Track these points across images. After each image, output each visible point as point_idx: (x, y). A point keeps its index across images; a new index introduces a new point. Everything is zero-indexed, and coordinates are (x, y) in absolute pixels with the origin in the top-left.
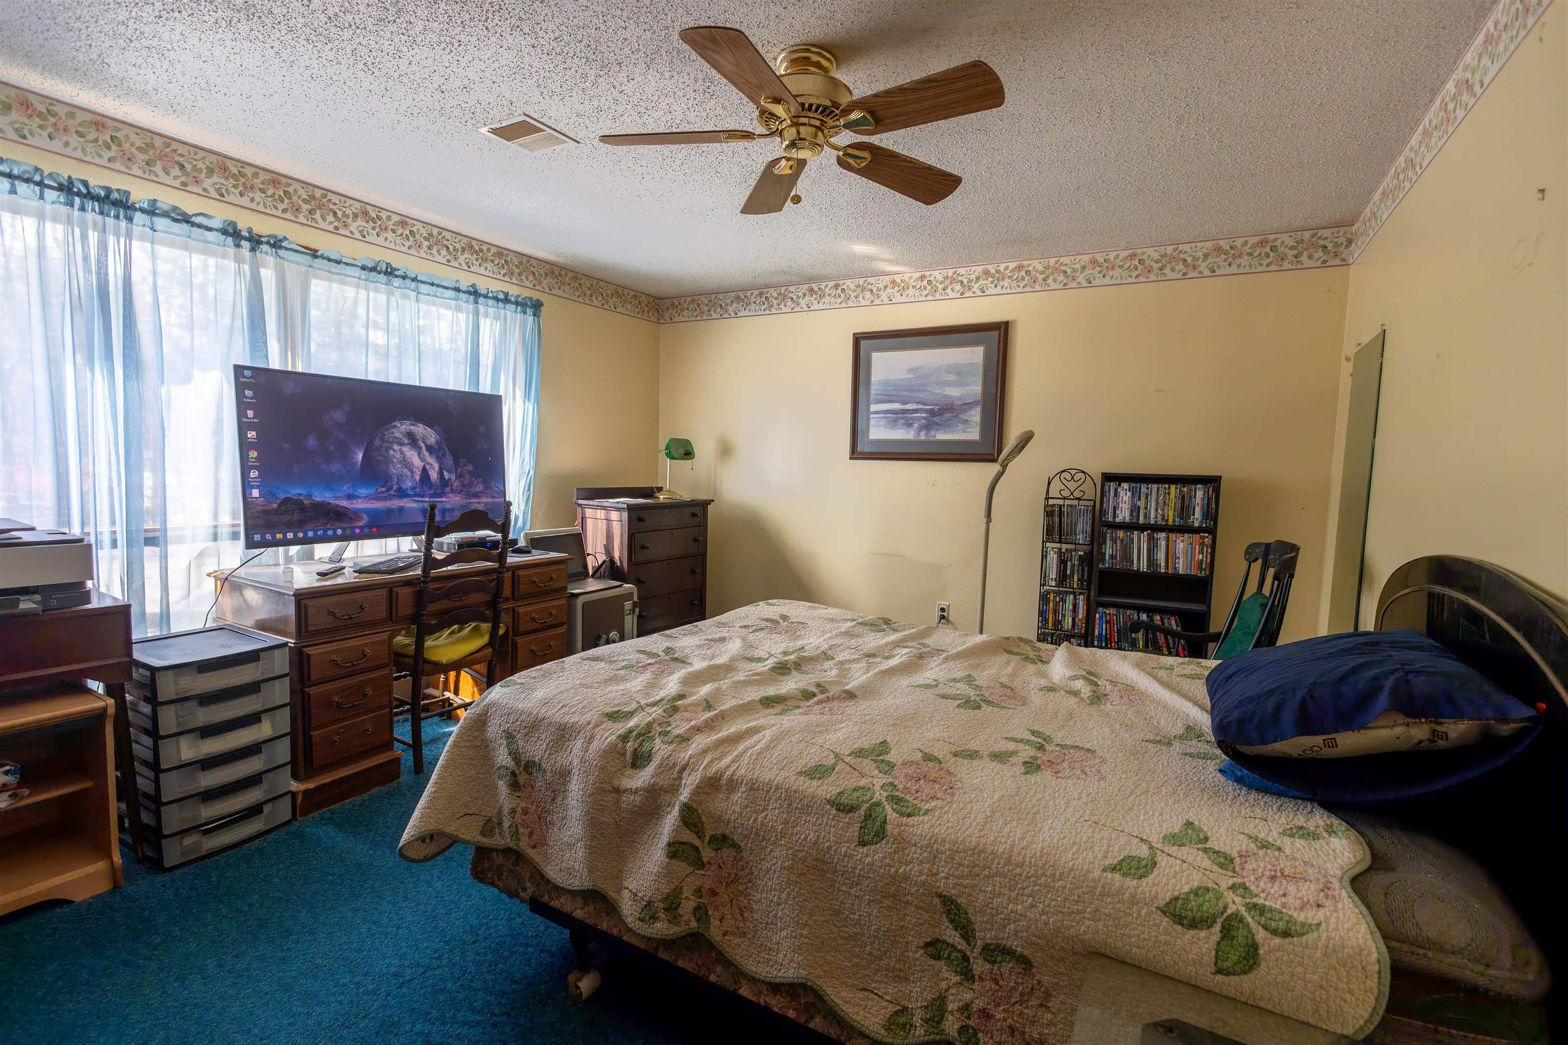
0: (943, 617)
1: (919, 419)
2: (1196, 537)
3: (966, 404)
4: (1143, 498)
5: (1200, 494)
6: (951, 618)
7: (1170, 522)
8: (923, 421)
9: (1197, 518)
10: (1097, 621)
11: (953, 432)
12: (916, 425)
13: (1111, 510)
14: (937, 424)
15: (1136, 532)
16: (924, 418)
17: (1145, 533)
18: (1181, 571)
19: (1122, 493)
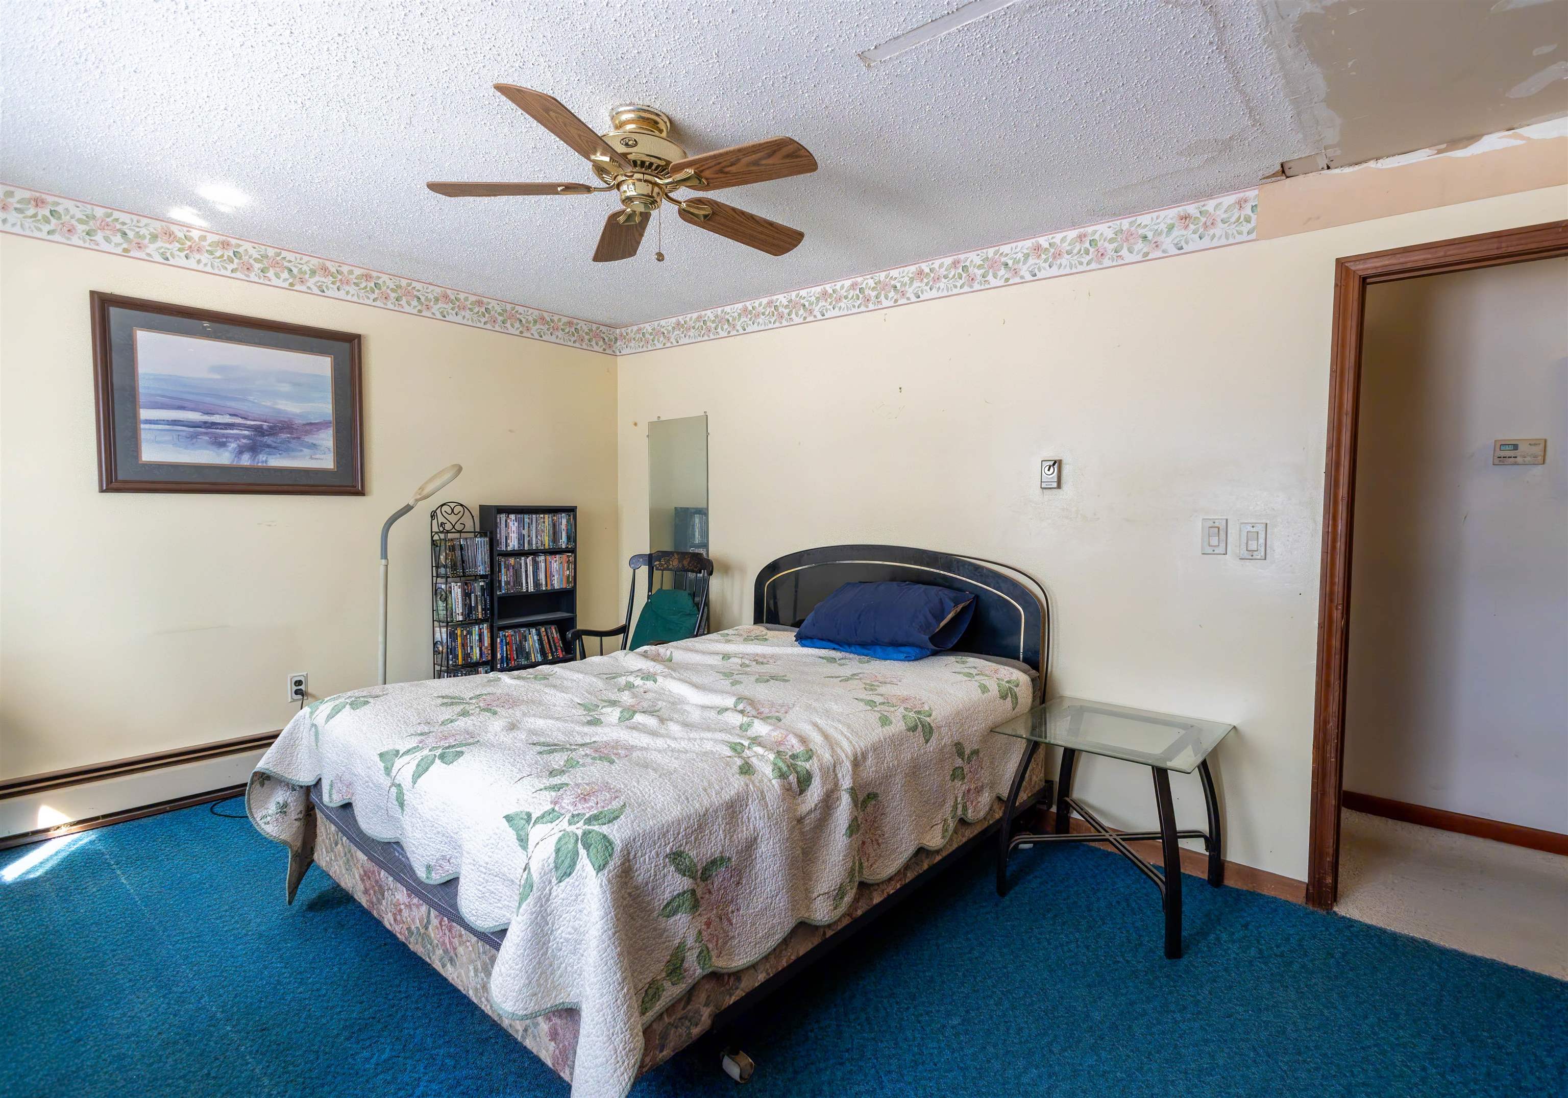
0: (300, 691)
1: (237, 438)
2: (564, 556)
3: (311, 424)
4: (526, 527)
5: (564, 521)
6: (310, 690)
7: (547, 547)
8: (244, 441)
9: (563, 542)
10: (499, 646)
11: (294, 458)
12: (233, 445)
13: (503, 540)
14: (269, 446)
15: (523, 558)
16: (245, 437)
17: (530, 558)
18: (557, 587)
19: (511, 524)
